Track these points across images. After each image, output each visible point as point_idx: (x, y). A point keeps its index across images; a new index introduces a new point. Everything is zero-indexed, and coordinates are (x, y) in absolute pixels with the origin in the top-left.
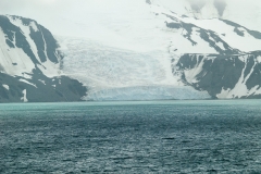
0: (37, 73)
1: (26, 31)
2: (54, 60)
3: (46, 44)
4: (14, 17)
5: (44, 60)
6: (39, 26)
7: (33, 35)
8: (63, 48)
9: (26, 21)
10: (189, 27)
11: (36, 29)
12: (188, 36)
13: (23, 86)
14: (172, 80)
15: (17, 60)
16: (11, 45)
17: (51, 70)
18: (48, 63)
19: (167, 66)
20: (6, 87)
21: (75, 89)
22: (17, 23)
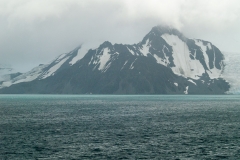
1: (204, 49)
2: (218, 67)
3: (216, 57)
4: (198, 40)
5: (212, 67)
6: (212, 46)
7: (208, 52)
9: (205, 43)
11: (210, 47)
13: (188, 84)
15: (195, 68)
16: (192, 58)
17: (214, 74)
18: (215, 70)
20: (176, 84)
22: (200, 44)
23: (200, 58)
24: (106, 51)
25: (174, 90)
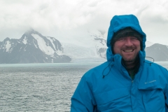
0: (55, 54)
1: (51, 41)
2: (60, 50)
3: (58, 45)
4: (48, 37)
5: (57, 50)
6: (56, 40)
7: (54, 42)
8: (63, 46)
9: (52, 38)
10: (102, 40)
11: (54, 40)
12: (101, 42)
13: (52, 58)
14: (97, 56)
15: (49, 50)
16: (47, 45)
17: (59, 53)
18: (59, 51)
19: (95, 52)
20: (47, 58)
21: (67, 59)
22: (49, 39)
23: (51, 45)
24: (8, 42)
25: (47, 61)
